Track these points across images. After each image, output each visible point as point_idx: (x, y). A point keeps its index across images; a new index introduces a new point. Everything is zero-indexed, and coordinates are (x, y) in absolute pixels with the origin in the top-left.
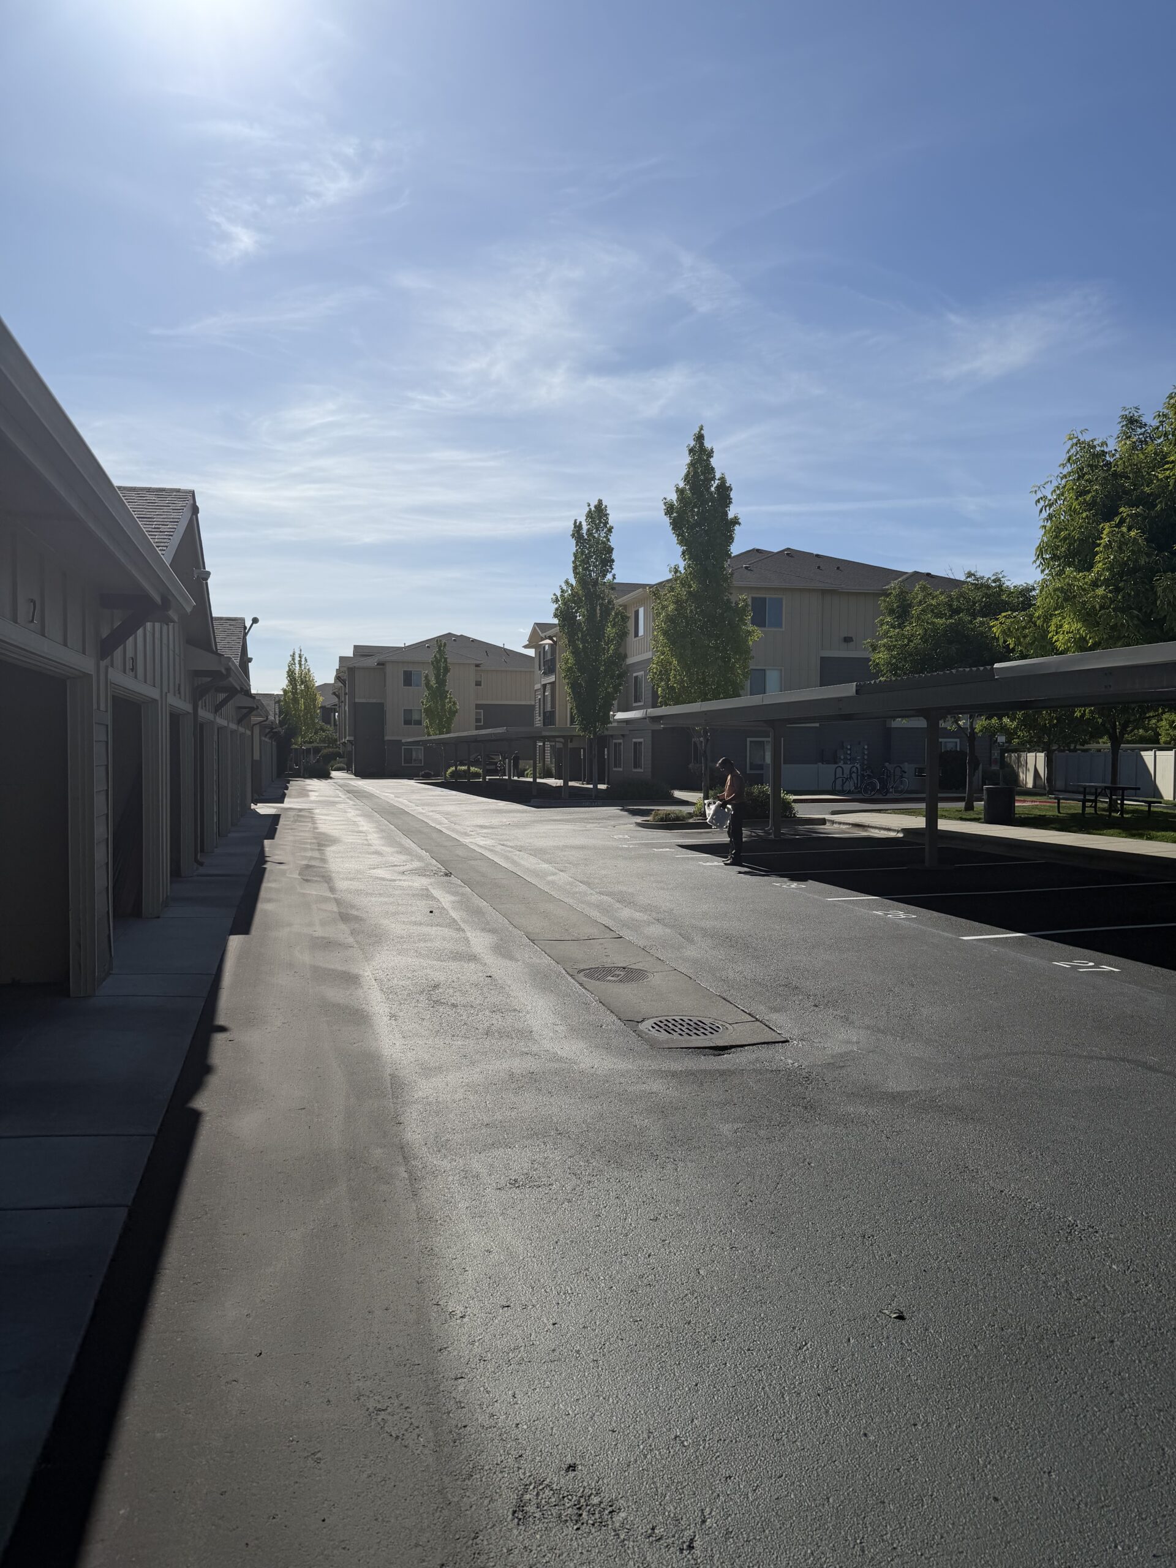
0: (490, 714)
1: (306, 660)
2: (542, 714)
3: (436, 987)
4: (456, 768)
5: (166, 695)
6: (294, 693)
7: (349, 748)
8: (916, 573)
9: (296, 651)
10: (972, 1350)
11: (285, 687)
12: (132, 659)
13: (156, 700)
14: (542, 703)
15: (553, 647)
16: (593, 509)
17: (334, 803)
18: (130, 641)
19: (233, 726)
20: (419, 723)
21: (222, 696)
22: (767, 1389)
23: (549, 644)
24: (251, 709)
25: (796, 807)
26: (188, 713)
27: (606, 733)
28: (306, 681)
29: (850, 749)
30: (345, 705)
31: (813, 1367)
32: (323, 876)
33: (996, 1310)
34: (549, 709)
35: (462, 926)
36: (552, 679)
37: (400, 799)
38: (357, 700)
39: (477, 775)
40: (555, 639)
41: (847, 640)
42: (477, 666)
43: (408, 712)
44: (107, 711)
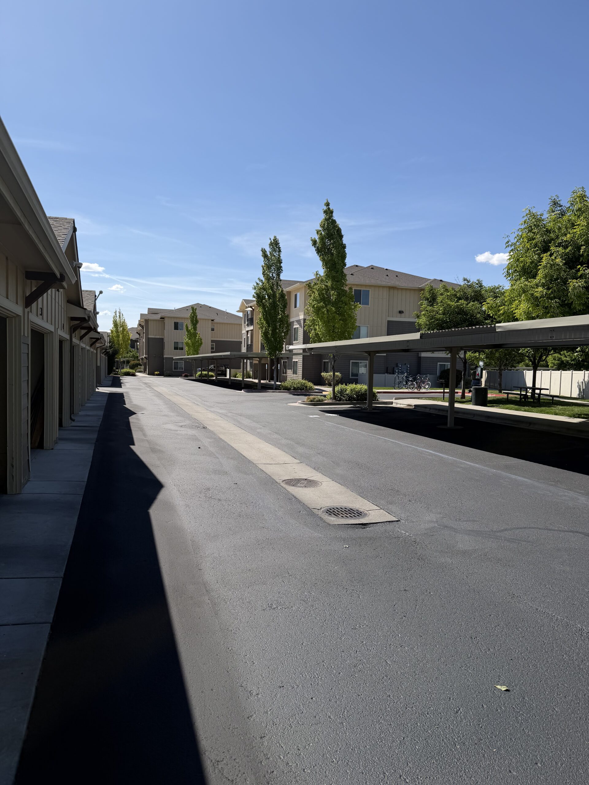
0: (218, 345)
1: (123, 315)
2: (246, 346)
3: (208, 489)
4: (201, 373)
5: (57, 330)
6: (117, 331)
7: (145, 361)
8: (435, 280)
9: (117, 310)
10: (553, 711)
11: (112, 329)
12: (41, 308)
13: (52, 332)
14: (246, 340)
15: (252, 312)
16: (272, 241)
17: (139, 389)
18: (40, 300)
19: (88, 348)
20: (182, 349)
21: (83, 332)
22: (445, 740)
23: (250, 310)
24: (98, 339)
25: (378, 395)
26: (68, 339)
27: (281, 356)
28: (123, 326)
29: (401, 367)
30: (143, 338)
31: (468, 725)
32: (139, 428)
33: (558, 685)
34: (250, 343)
35: (217, 455)
36: (251, 328)
37: (173, 388)
38: (150, 336)
39: (212, 376)
40: (253, 308)
41: (401, 312)
42: (212, 320)
43: (176, 343)
44: (28, 337)
